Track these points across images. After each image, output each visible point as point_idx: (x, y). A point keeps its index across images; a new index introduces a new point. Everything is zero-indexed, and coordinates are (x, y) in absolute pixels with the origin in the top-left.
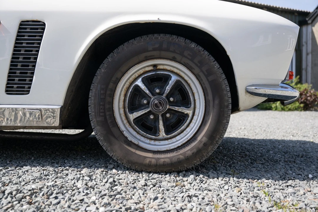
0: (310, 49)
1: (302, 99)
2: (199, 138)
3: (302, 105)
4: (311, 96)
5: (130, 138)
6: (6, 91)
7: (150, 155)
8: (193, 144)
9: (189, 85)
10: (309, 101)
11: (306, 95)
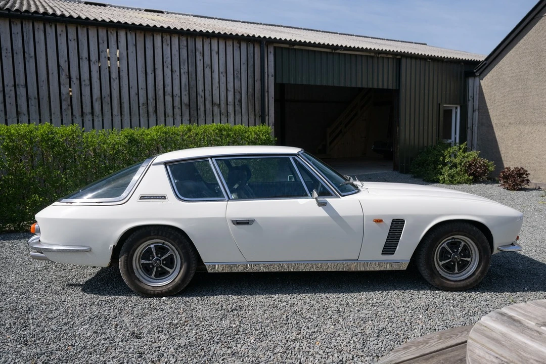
0: (476, 107)
1: (471, 170)
2: (476, 274)
3: (471, 177)
4: (480, 167)
5: (442, 275)
6: (382, 253)
7: (453, 283)
8: (474, 277)
9: (469, 246)
10: (479, 173)
11: (475, 165)
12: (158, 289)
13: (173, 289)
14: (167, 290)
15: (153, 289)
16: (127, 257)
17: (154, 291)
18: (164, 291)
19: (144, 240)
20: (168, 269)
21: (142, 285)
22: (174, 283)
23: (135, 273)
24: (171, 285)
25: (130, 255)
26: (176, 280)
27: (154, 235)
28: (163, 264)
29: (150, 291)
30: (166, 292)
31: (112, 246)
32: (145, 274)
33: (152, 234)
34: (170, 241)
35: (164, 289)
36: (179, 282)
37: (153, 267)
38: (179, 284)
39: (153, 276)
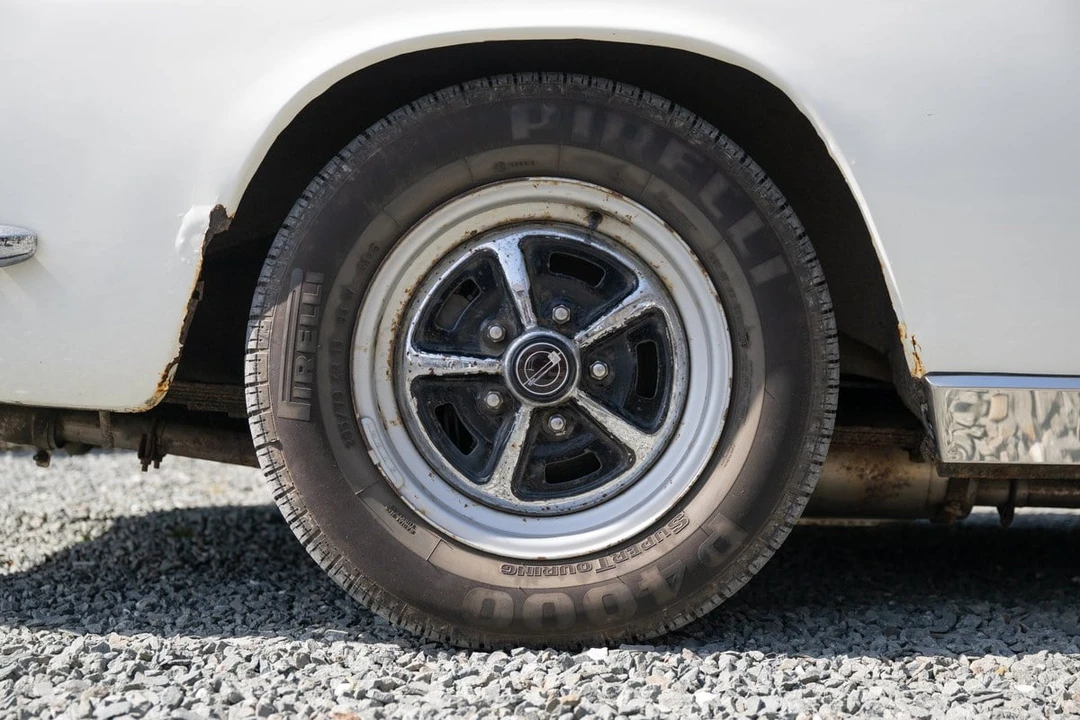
12: (545, 582)
13: (669, 581)
14: (620, 590)
15: (510, 581)
16: (318, 308)
17: (520, 595)
18: (595, 596)
19: (453, 174)
20: (620, 429)
21: (421, 543)
22: (672, 540)
23: (365, 447)
24: (654, 554)
25: (335, 299)
26: (697, 511)
27: (535, 138)
28: (588, 384)
29: (481, 595)
30: (611, 606)
31: (196, 218)
32: (435, 470)
33: (520, 129)
34: (658, 186)
35: (599, 583)
36: (721, 527)
37: (510, 406)
38: (721, 545)
39: (499, 485)
